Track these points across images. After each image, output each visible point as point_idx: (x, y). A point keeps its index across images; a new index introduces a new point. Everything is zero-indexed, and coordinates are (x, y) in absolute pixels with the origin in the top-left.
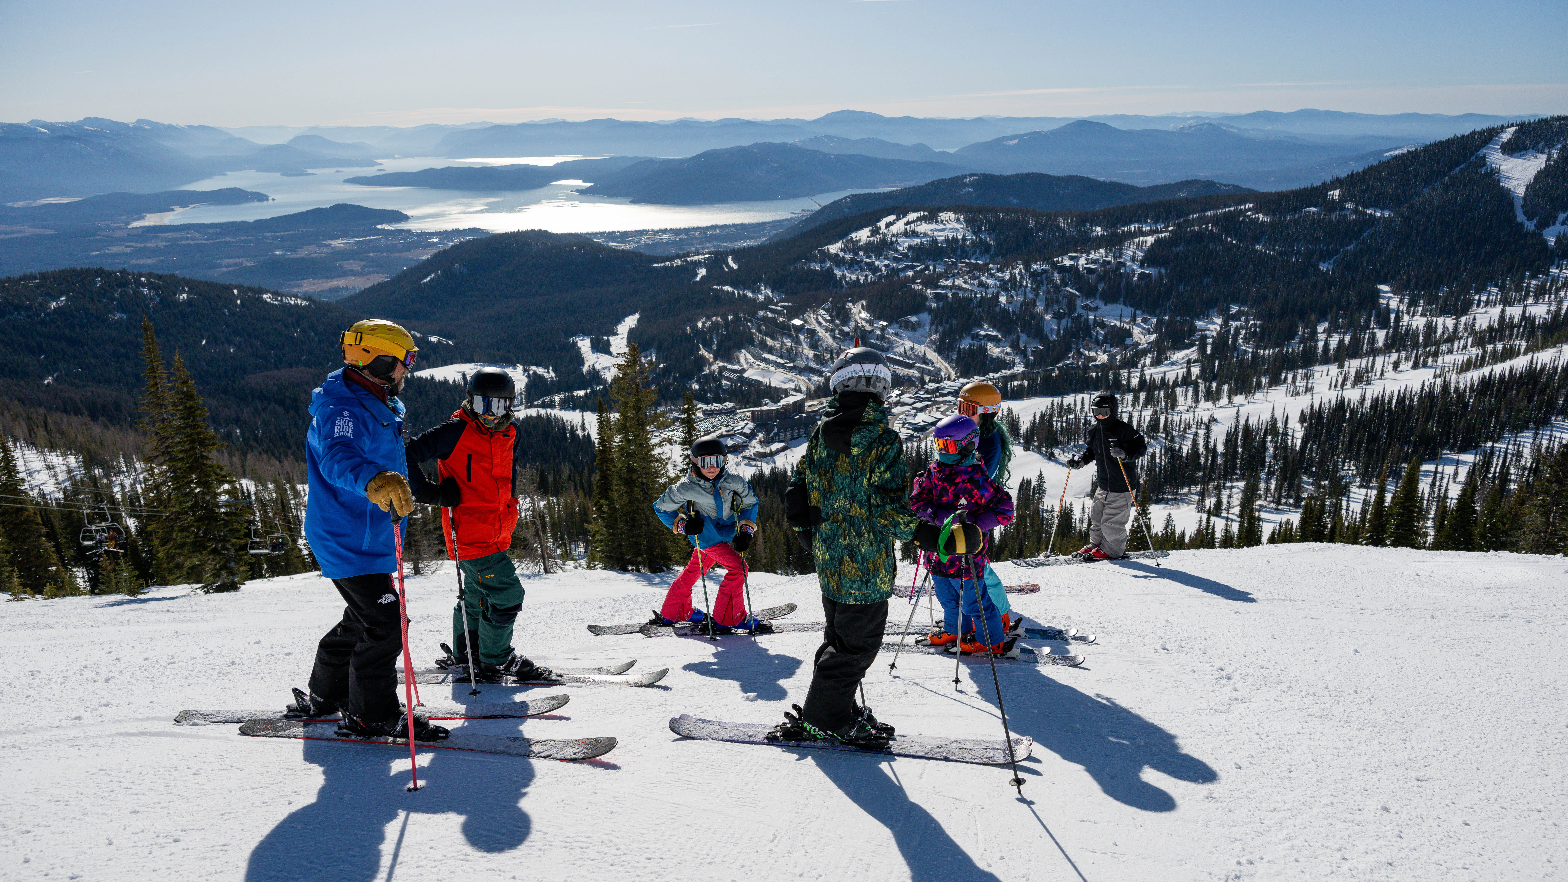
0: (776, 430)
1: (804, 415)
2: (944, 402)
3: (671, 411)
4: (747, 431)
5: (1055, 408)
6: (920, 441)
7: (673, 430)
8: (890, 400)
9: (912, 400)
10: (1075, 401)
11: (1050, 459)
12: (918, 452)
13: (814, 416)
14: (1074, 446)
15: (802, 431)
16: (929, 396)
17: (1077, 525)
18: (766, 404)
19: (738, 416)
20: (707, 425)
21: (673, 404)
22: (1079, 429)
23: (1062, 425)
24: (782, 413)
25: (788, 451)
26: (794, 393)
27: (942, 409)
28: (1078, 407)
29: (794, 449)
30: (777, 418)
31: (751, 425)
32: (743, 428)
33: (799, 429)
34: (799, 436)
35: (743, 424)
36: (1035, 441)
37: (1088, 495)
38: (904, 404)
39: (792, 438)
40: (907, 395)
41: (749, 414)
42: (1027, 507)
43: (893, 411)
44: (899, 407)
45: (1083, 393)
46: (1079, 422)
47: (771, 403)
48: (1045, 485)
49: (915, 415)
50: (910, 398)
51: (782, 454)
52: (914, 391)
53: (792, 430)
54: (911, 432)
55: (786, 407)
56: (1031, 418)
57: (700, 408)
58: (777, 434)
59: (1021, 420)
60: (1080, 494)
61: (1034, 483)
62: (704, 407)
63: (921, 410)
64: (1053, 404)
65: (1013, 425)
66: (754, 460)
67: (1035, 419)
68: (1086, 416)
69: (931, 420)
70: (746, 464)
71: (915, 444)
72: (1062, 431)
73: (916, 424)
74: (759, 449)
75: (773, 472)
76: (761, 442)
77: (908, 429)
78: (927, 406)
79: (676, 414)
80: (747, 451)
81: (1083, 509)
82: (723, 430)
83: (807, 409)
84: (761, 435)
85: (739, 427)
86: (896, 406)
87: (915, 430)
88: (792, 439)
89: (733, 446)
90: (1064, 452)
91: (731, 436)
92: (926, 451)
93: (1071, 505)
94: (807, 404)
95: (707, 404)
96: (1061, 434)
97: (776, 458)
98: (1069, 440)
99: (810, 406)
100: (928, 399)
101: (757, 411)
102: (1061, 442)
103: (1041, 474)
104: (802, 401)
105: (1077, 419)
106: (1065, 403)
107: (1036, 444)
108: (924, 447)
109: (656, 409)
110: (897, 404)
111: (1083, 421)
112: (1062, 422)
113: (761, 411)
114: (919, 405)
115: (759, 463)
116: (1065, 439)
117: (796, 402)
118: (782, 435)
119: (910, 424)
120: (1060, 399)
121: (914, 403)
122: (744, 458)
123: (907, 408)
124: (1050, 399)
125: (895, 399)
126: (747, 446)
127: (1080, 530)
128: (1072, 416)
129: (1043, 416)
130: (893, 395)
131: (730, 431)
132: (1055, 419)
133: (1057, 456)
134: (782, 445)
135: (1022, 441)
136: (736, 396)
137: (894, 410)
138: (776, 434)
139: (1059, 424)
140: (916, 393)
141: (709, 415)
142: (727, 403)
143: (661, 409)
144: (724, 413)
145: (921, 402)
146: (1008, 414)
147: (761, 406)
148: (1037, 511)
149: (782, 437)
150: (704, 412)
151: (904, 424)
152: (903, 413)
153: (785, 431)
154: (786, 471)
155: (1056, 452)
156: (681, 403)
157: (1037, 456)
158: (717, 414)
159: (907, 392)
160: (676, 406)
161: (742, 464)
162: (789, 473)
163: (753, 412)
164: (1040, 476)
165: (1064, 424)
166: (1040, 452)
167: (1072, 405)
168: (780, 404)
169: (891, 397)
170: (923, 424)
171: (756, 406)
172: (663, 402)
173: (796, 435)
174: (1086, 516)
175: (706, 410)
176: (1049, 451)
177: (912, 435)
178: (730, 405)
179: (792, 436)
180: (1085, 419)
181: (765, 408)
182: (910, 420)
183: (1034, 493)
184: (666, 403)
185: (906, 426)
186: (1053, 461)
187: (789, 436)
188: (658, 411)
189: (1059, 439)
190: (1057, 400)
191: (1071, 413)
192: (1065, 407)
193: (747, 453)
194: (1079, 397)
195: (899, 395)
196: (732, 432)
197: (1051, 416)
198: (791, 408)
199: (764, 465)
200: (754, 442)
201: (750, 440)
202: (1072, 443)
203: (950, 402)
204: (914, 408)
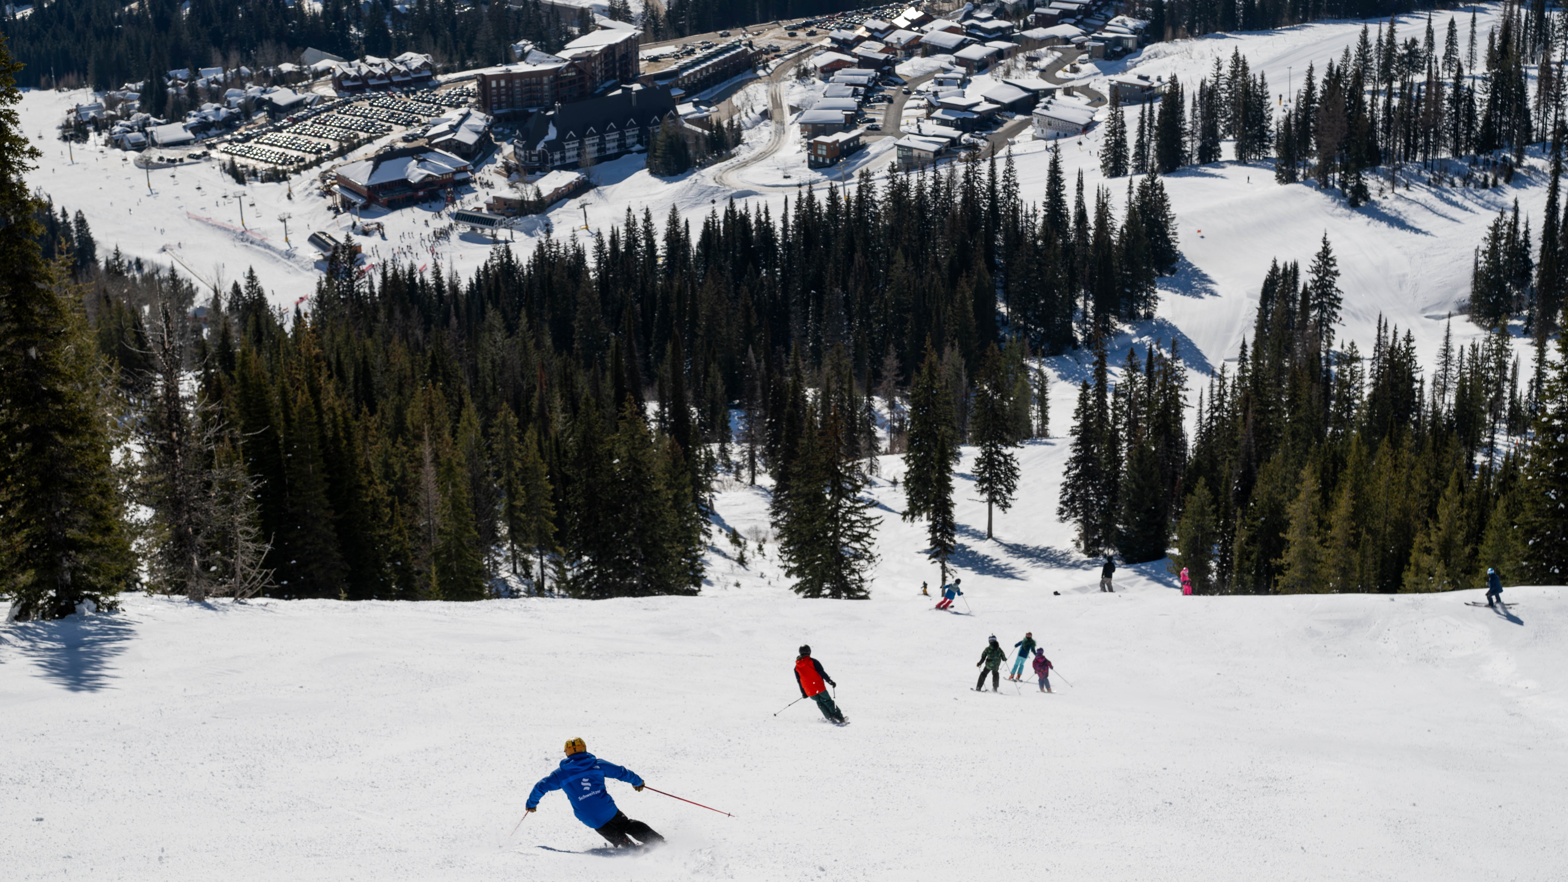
0: (552, 133)
1: (637, 87)
2: (1050, 42)
3: (239, 81)
4: (467, 137)
5: (1373, 54)
6: (974, 159)
7: (248, 138)
8: (892, 38)
9: (958, 38)
10: (1430, 32)
11: (1353, 204)
12: (969, 191)
13: (667, 89)
14: (1426, 165)
15: (631, 134)
16: (1004, 24)
17: (1428, 398)
18: (524, 57)
19: (442, 92)
20: (347, 119)
21: (247, 60)
22: (1439, 113)
23: (1388, 103)
24: (572, 81)
25: (589, 196)
26: (605, 21)
27: (1043, 63)
28: (1440, 51)
29: (608, 190)
30: (556, 97)
31: (478, 119)
32: (454, 129)
33: (621, 127)
34: (623, 149)
35: (453, 115)
36: (1310, 154)
37: (1462, 310)
38: (931, 50)
39: (603, 157)
40: (940, 23)
41: (472, 86)
42: (1284, 347)
43: (900, 69)
44: (917, 61)
45: (1455, 8)
46: (1440, 94)
47: (538, 54)
48: (1339, 283)
49: (964, 83)
50: (951, 30)
51: (573, 204)
52: (963, 11)
53: (602, 132)
54: (955, 134)
55: (581, 63)
56: (1301, 85)
57: (327, 71)
58: (556, 145)
59: (1273, 91)
60: (1440, 305)
61: (1306, 278)
62: (339, 67)
63: (982, 66)
64: (1364, 41)
65: (1247, 107)
66: (490, 222)
67: (1311, 86)
68: (1459, 77)
69: (1010, 95)
70: (464, 237)
71: (961, 169)
72: (1388, 120)
73: (968, 108)
74: (503, 190)
75: (542, 258)
76: (508, 170)
77: (944, 123)
78: (1000, 54)
79: (253, 90)
80: (468, 197)
81: (1447, 351)
82: (397, 135)
83: (645, 68)
84: (508, 149)
85: (444, 127)
86: (909, 55)
87: (963, 125)
88: (600, 160)
89: (426, 183)
90: (1394, 182)
91: (418, 153)
92: (992, 188)
93: (1409, 339)
94: (645, 53)
95: (349, 57)
96: (1387, 130)
97: (555, 216)
98: (1410, 149)
99: (655, 59)
100: (1002, 34)
101: (497, 77)
102: (1387, 155)
103: (1326, 251)
104: (631, 46)
105: (1435, 84)
106: (1399, 39)
107: (1314, 161)
108: (985, 177)
109: (196, 74)
110: (912, 48)
111: (1449, 91)
112: (1390, 94)
113: (509, 77)
114: (975, 52)
115: (503, 234)
116: (1399, 146)
117: (610, 50)
118: (571, 149)
119: (949, 108)
120: (1385, 27)
121: (962, 45)
122: (460, 217)
123: (941, 60)
124: (1358, 28)
125: (906, 36)
126: (467, 182)
127: (1436, 413)
128: (1420, 78)
129: (1334, 77)
130: (901, 22)
131: (415, 137)
132: (1369, 87)
133: (1374, 196)
134: (570, 177)
135: (1273, 154)
136: (434, 33)
137: (903, 69)
138: (552, 146)
139: (1381, 100)
140: (968, 15)
141: (353, 90)
142: (408, 55)
143: (213, 74)
144: (400, 85)
145: (982, 41)
146: (1234, 74)
147: (508, 62)
148: (1314, 359)
149: (571, 155)
150: (339, 83)
151: (931, 107)
152: (927, 76)
153: (581, 136)
154: (580, 256)
155: (1372, 183)
156: (271, 57)
157: (1315, 197)
158: (377, 88)
159: (941, 14)
160: (255, 66)
161: (454, 236)
162: (591, 262)
163: (484, 81)
164: (1325, 256)
165: (1396, 102)
166: (1324, 186)
167: (1421, 45)
168: (566, 54)
169: (893, 28)
170: (986, 106)
171: (493, 64)
172: (216, 56)
173: (612, 147)
174: (1455, 371)
175: (346, 76)
176: (1352, 183)
177: (954, 142)
178: (415, 59)
179: (602, 149)
180: (1457, 86)
181: (521, 68)
182: (948, 94)
183: (1306, 307)
184: (226, 58)
185: (938, 113)
186: (1362, 211)
187: (591, 150)
188: (200, 83)
189: (1382, 145)
190: (1376, 31)
191: (1416, 69)
192: (1401, 51)
193: (470, 202)
194: (1441, 19)
195: (915, 23)
196: (422, 142)
197: (1359, 78)
198: (598, 68)
199: (519, 236)
200: (489, 172)
201: (477, 166)
202: (1419, 157)
203: (1067, 40)
204: (962, 62)
